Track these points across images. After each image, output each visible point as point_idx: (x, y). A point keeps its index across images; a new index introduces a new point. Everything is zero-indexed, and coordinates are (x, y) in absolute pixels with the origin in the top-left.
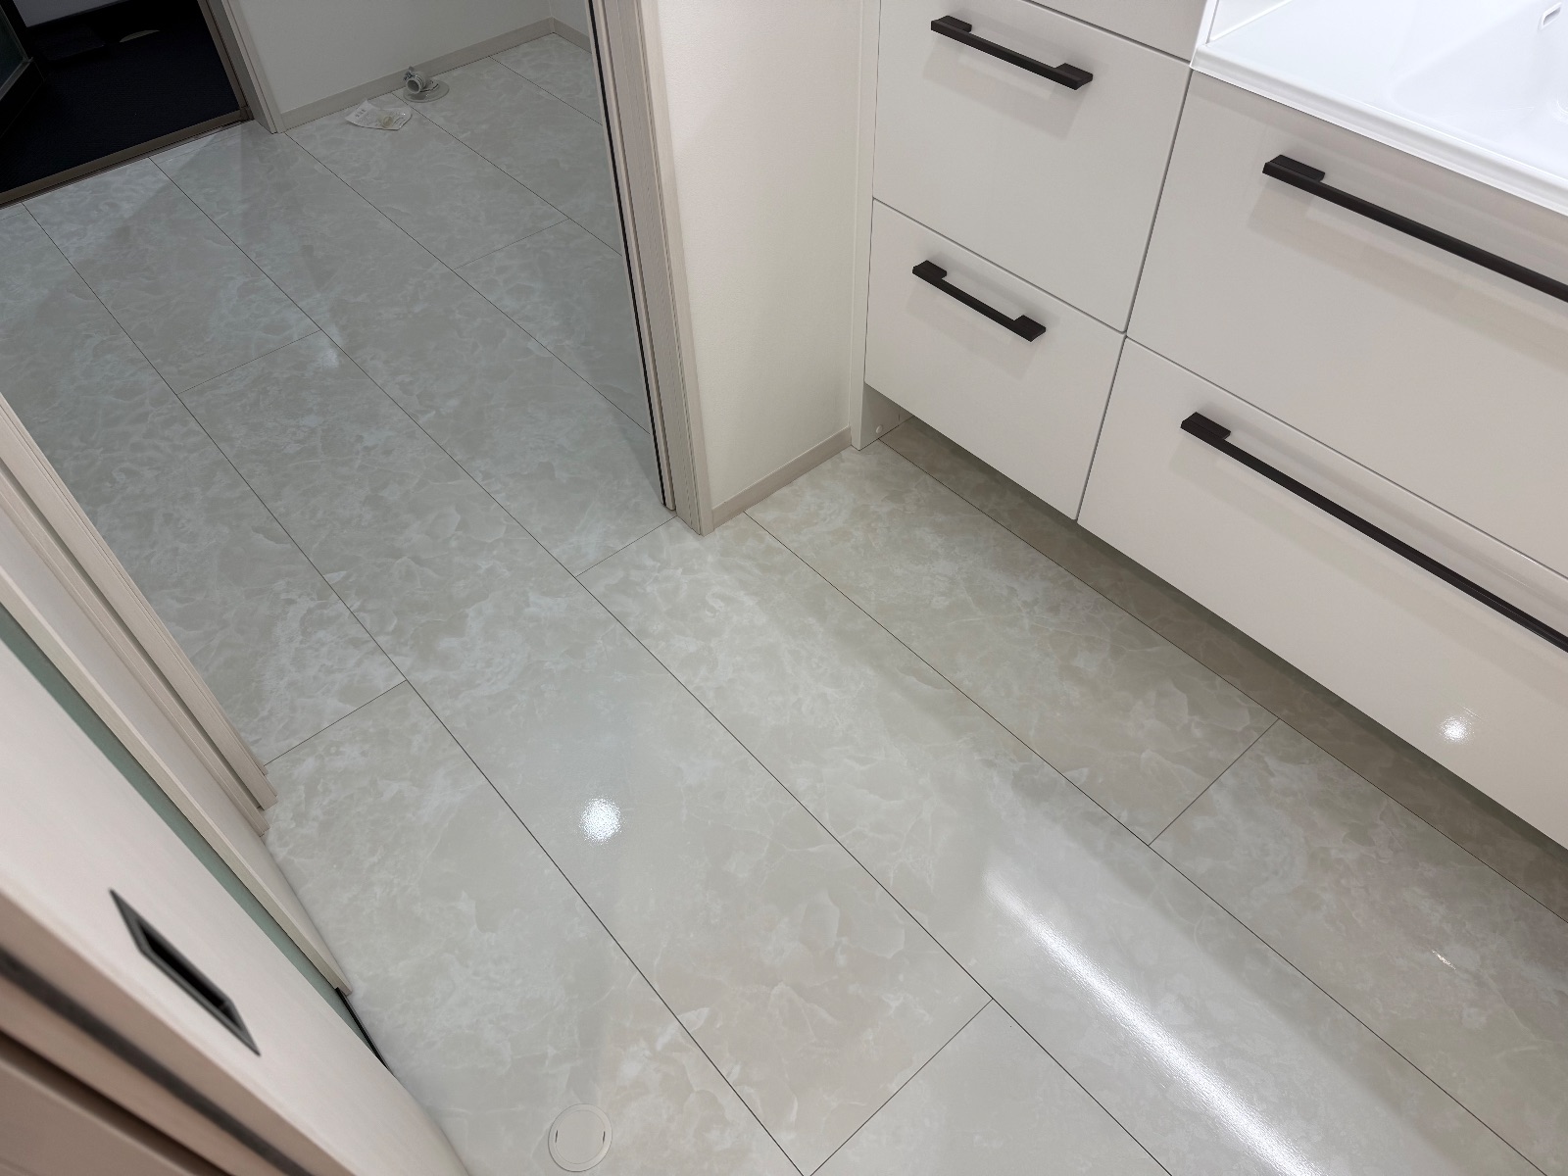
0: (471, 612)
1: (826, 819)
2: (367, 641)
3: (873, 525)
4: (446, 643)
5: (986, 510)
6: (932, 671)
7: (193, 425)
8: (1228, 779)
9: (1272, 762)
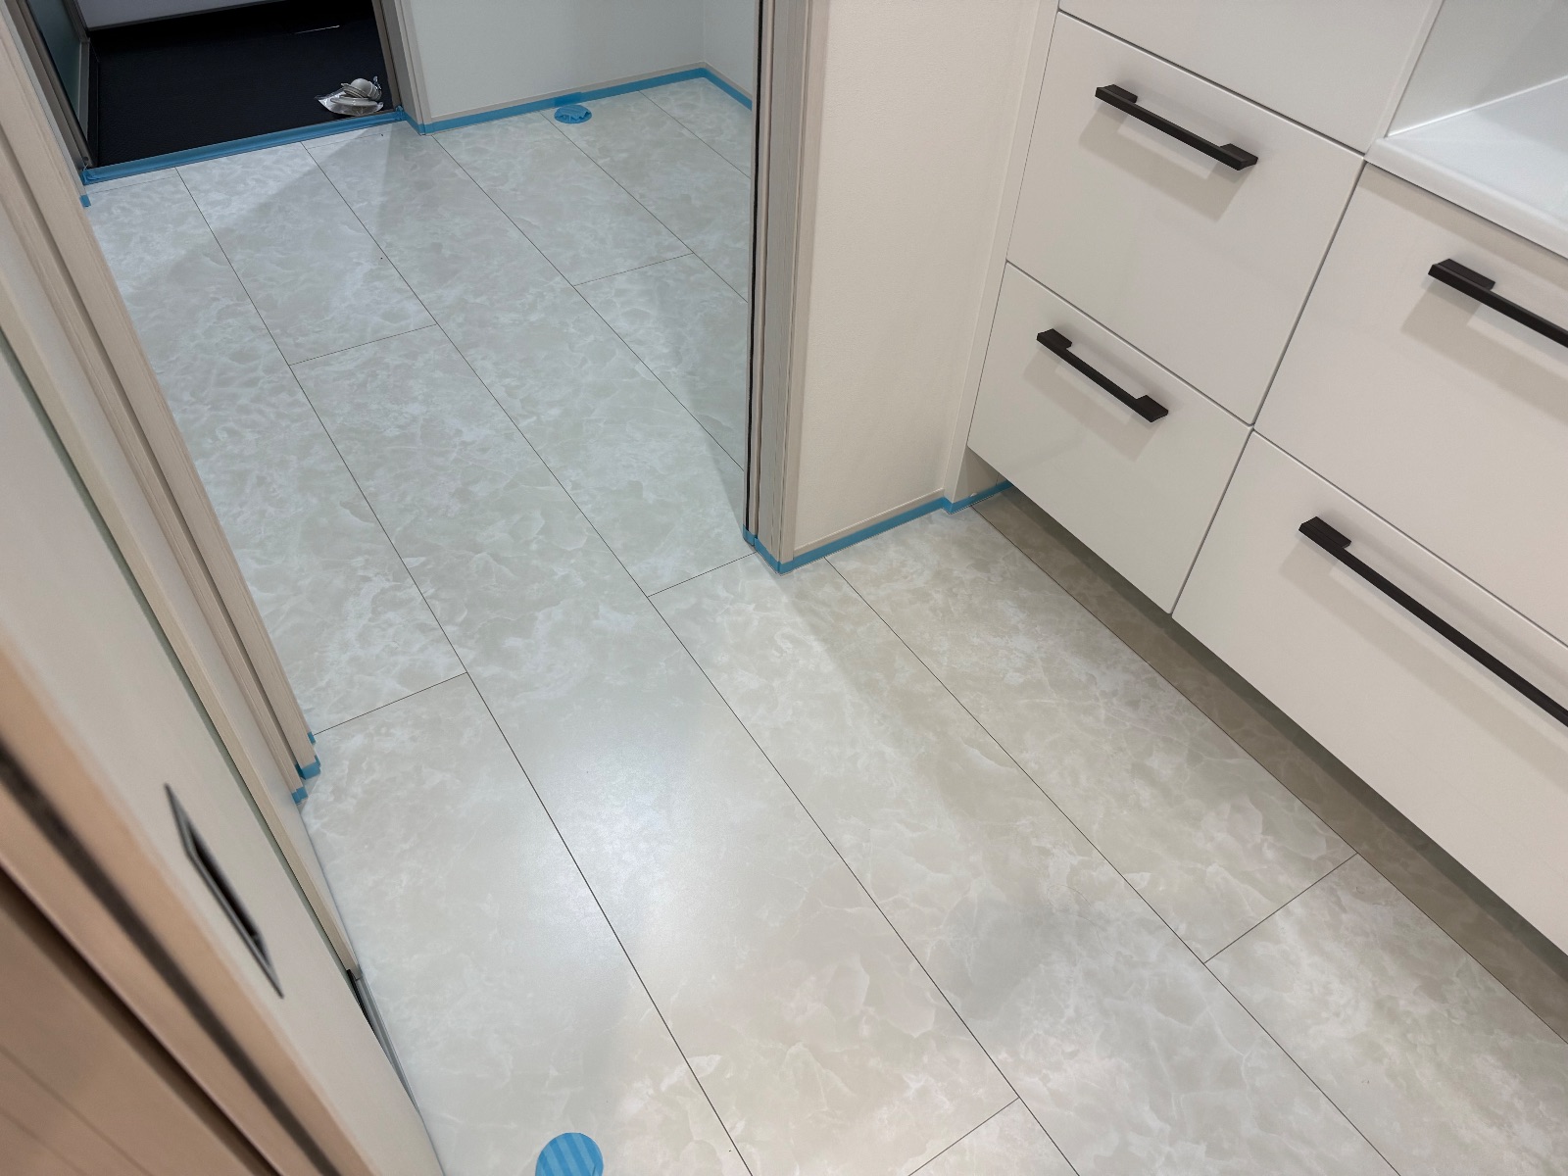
0: (540, 615)
1: (868, 879)
2: (434, 629)
3: (954, 590)
4: (512, 642)
5: (1073, 593)
6: (997, 747)
7: (300, 396)
8: (1296, 907)
9: (1346, 898)
